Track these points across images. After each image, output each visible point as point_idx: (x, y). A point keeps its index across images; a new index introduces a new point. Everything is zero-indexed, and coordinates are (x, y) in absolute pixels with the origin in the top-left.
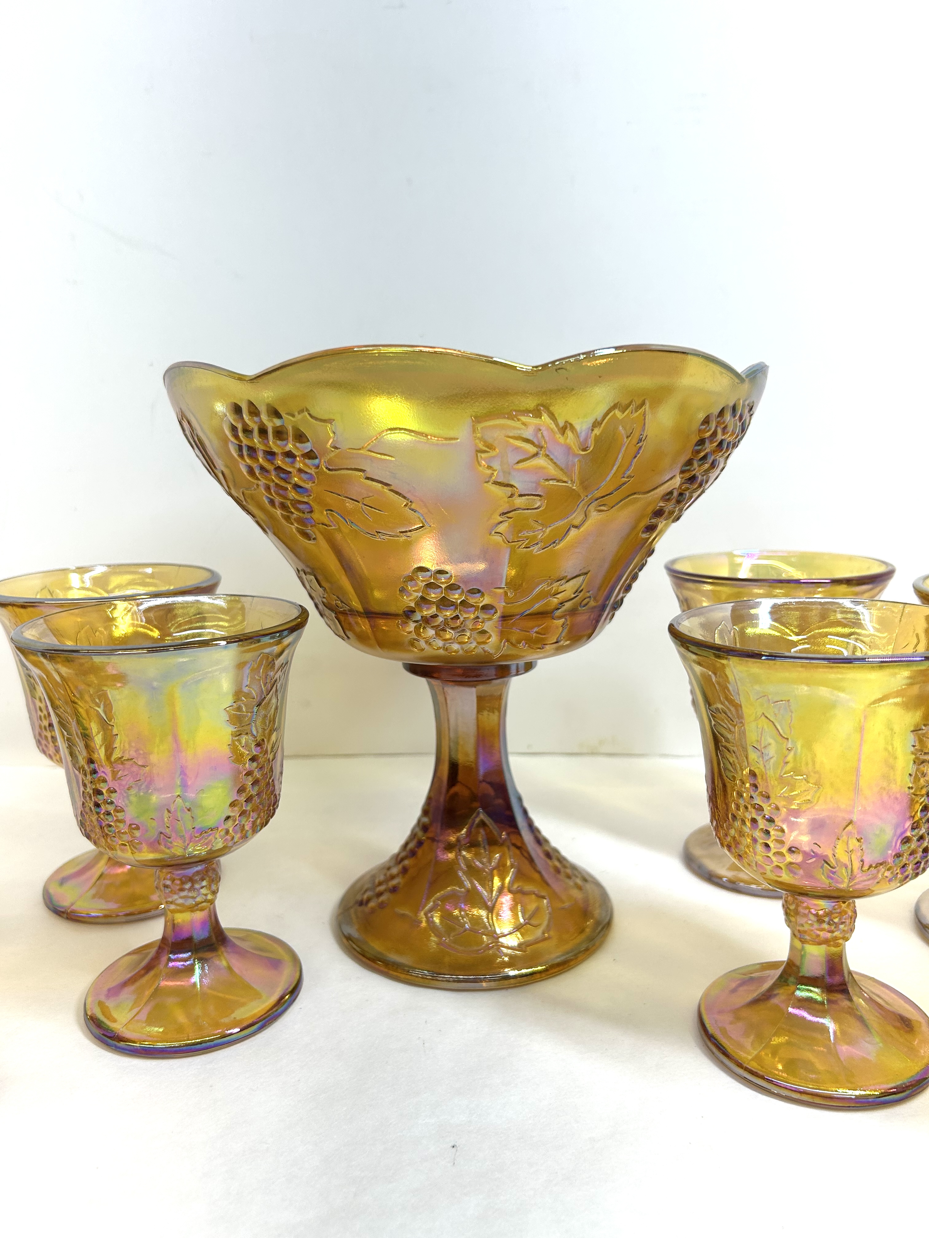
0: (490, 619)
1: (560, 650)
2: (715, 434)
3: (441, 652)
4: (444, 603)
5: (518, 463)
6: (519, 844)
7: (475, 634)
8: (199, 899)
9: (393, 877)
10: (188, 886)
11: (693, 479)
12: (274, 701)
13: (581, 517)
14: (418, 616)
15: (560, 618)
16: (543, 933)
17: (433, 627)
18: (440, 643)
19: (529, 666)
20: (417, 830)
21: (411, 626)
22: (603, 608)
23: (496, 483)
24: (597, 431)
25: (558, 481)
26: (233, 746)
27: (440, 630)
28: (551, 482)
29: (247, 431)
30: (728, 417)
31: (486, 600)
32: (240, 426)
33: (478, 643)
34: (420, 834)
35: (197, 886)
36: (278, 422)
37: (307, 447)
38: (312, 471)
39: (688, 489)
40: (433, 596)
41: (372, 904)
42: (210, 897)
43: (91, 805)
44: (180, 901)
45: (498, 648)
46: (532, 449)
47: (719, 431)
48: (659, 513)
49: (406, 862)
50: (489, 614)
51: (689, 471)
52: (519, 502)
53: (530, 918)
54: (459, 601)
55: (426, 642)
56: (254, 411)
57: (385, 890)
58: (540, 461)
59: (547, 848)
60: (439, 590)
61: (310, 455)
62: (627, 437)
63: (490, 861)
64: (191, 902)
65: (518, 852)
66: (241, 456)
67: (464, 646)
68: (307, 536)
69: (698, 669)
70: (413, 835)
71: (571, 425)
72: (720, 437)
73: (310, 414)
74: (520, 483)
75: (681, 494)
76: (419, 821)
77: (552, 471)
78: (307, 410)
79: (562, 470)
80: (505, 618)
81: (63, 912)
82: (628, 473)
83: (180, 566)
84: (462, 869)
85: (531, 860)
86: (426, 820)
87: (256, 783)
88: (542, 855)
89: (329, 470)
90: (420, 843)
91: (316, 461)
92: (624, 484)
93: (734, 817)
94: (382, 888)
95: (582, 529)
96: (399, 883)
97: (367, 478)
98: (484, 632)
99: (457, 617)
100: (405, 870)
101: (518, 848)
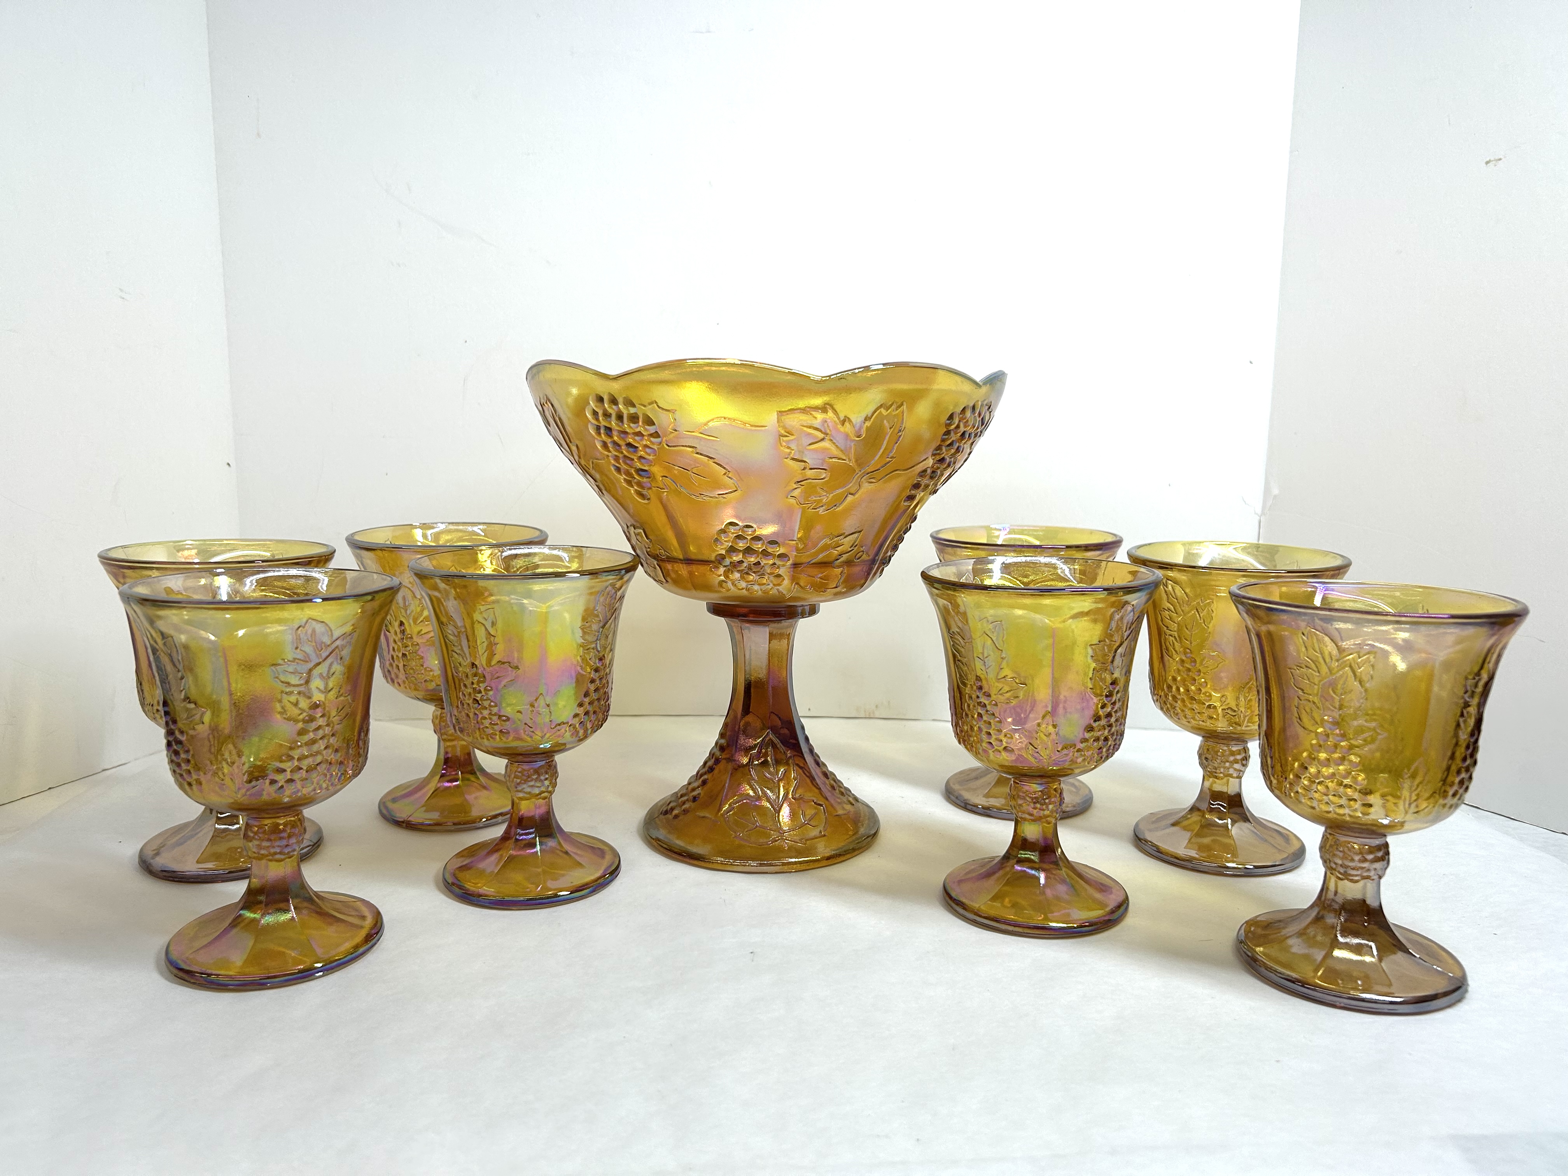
0: (784, 565)
1: (838, 595)
2: (958, 427)
3: (744, 592)
4: (748, 551)
5: (810, 445)
6: (802, 765)
7: (772, 578)
8: (543, 789)
9: (693, 790)
10: (535, 777)
11: (942, 460)
12: (612, 626)
13: (857, 487)
14: (727, 562)
15: (839, 567)
16: (821, 832)
17: (738, 571)
18: (743, 584)
19: (813, 611)
20: (715, 750)
21: (722, 570)
22: (873, 561)
23: (793, 459)
24: (868, 424)
25: (839, 459)
26: (583, 659)
27: (745, 574)
28: (834, 460)
29: (607, 415)
30: (968, 414)
31: (782, 550)
32: (600, 412)
33: (774, 585)
34: (718, 753)
35: (542, 778)
36: (632, 410)
37: (652, 429)
38: (655, 447)
39: (938, 468)
40: (741, 545)
41: (676, 812)
42: (550, 789)
43: (470, 702)
44: (528, 790)
45: (789, 590)
46: (821, 436)
47: (962, 425)
48: (916, 486)
49: (706, 777)
50: (783, 561)
51: (939, 454)
52: (809, 473)
53: (810, 820)
54: (760, 550)
55: (733, 584)
56: (614, 401)
57: (687, 800)
58: (826, 444)
59: (824, 769)
60: (745, 541)
61: (656, 435)
62: (890, 428)
63: (777, 773)
64: (537, 791)
65: (801, 771)
66: (599, 434)
67: (763, 587)
68: (642, 496)
69: (942, 602)
70: (712, 754)
71: (848, 418)
72: (962, 429)
73: (658, 406)
74: (810, 460)
75: (933, 472)
76: (716, 743)
77: (835, 451)
78: (656, 402)
79: (842, 451)
80: (795, 565)
81: (403, 822)
82: (891, 455)
83: (506, 525)
84: (754, 780)
85: (812, 779)
86: (723, 741)
87: (596, 690)
88: (821, 775)
89: (668, 446)
90: (717, 761)
91: (659, 440)
92: (889, 462)
93: (967, 715)
94: (685, 798)
95: (857, 496)
96: (699, 794)
97: (697, 453)
98: (779, 576)
99: (758, 563)
100: (704, 783)
101: (801, 768)
